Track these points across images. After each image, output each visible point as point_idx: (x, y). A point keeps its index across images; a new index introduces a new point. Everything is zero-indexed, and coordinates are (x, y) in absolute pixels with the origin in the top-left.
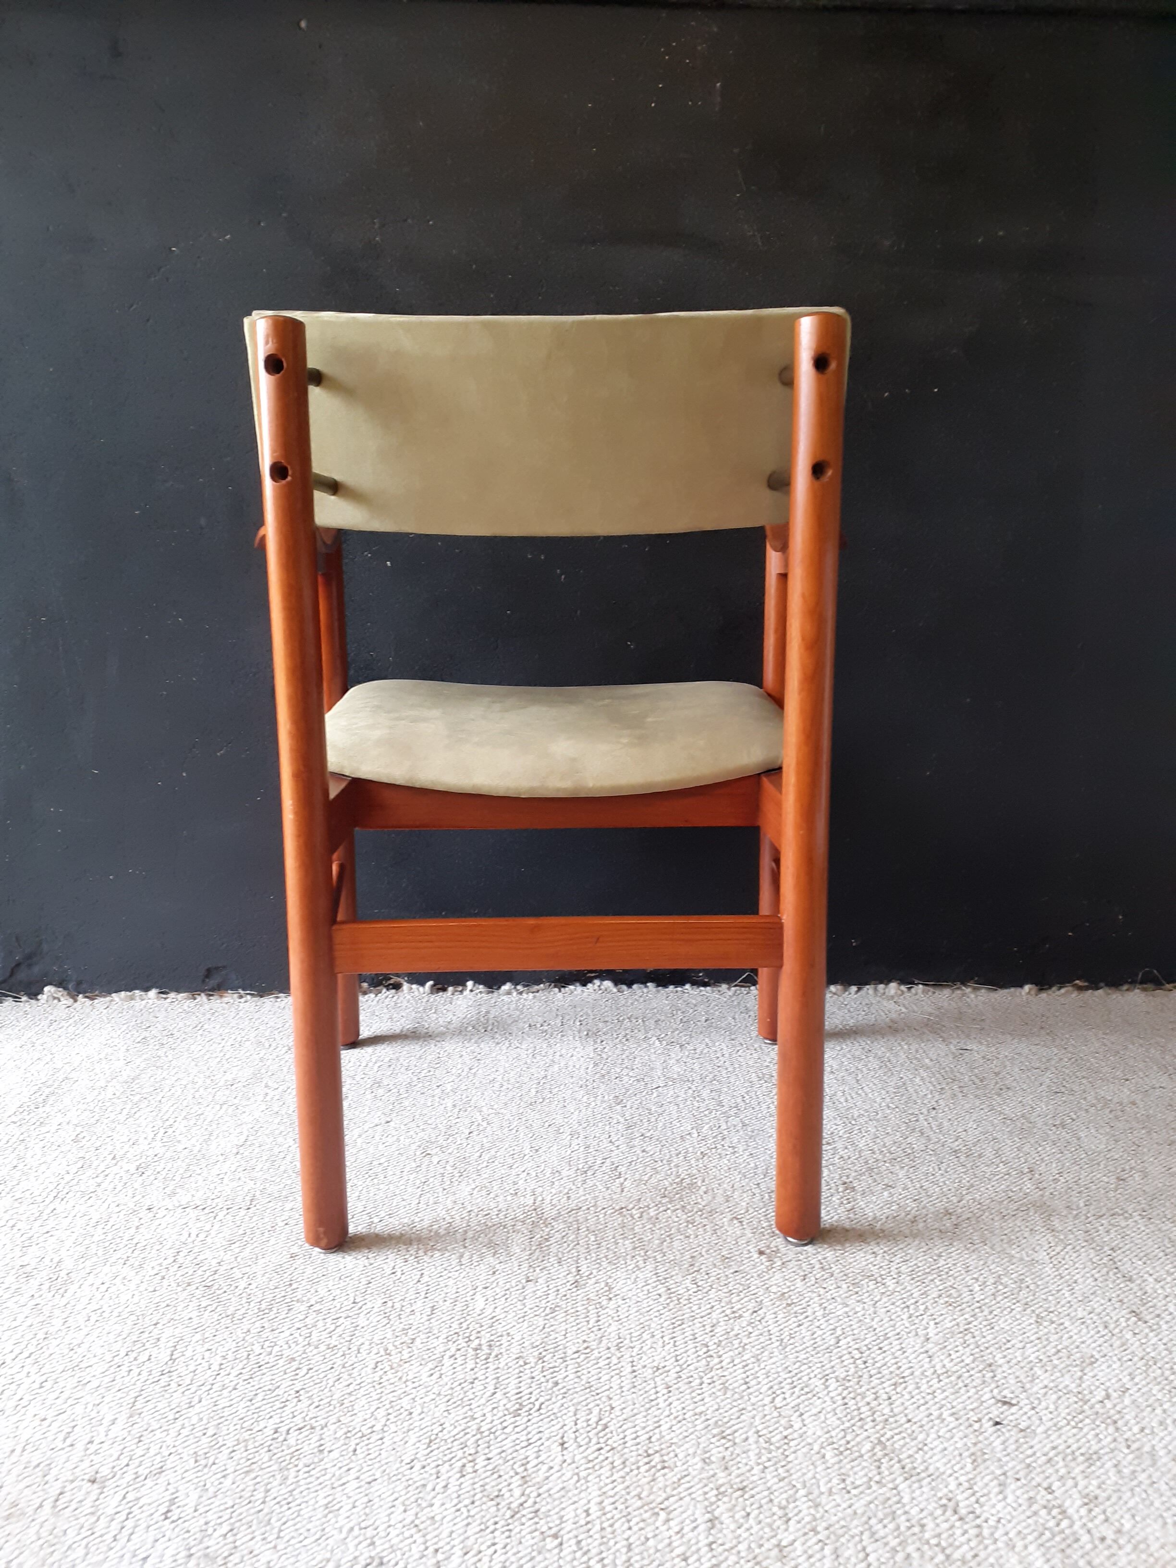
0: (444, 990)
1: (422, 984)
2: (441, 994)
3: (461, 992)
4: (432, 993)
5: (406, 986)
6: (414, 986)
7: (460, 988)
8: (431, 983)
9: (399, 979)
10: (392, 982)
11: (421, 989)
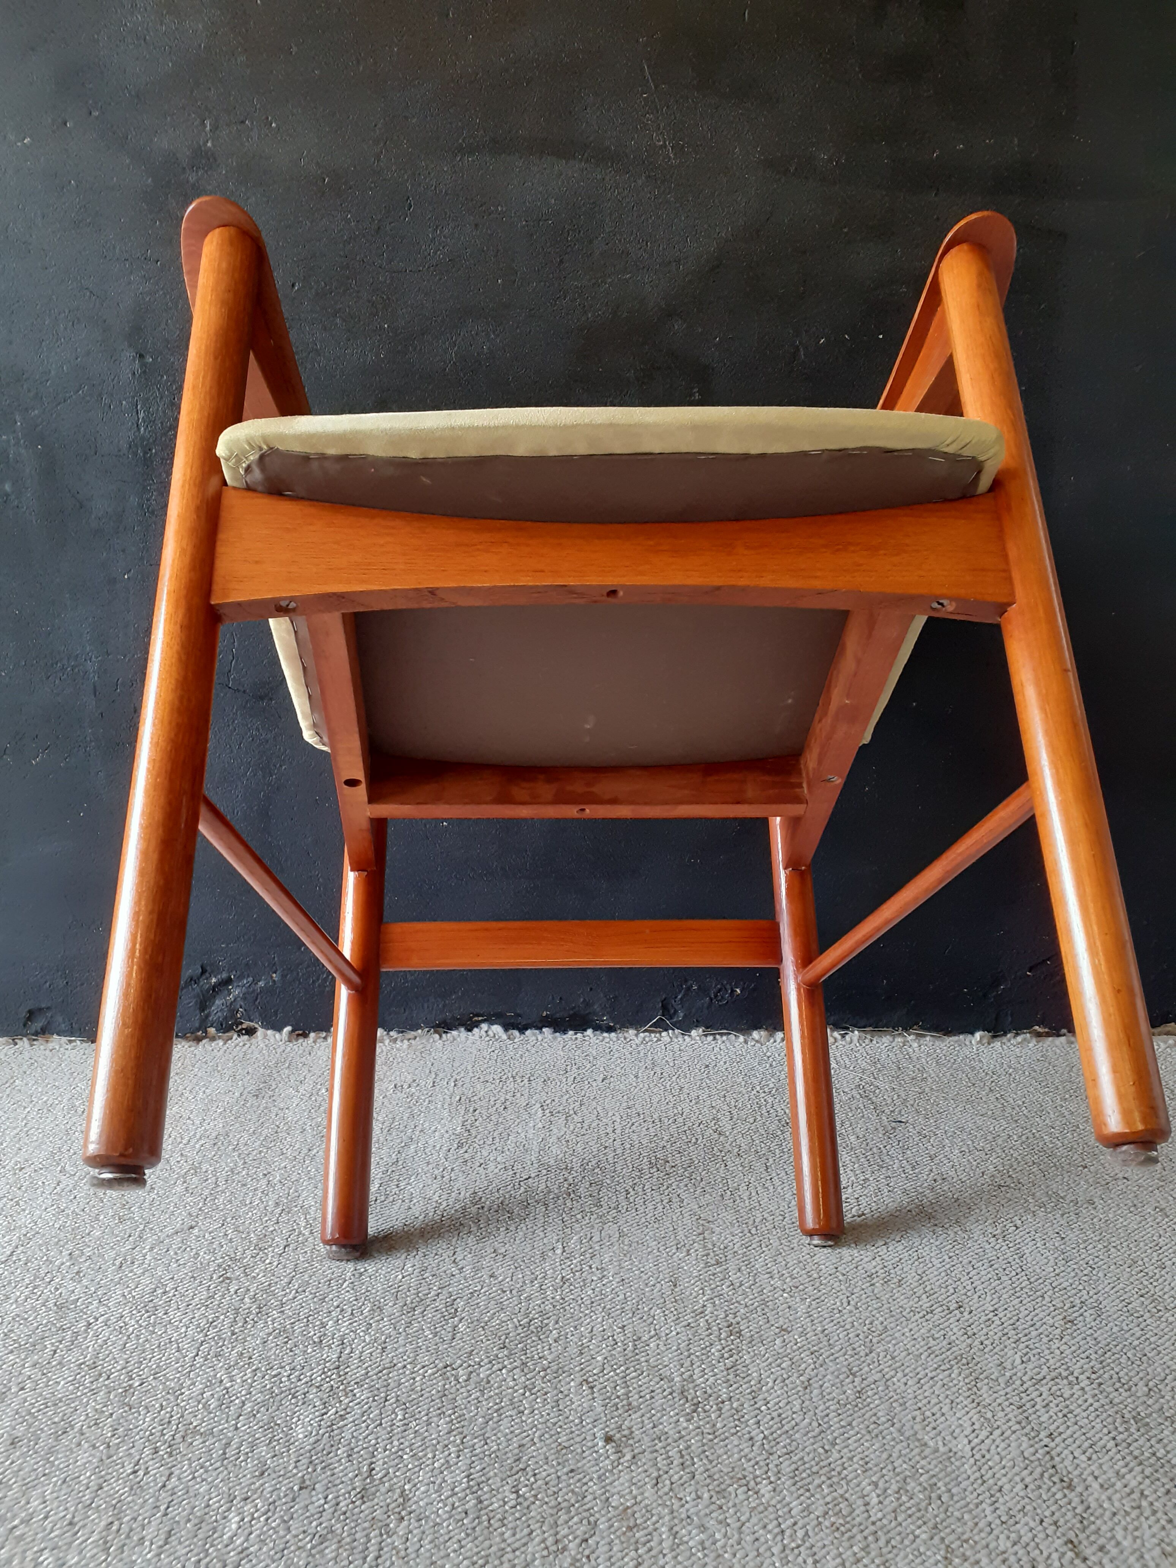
0: (305, 1036)
1: (279, 1029)
2: (301, 1041)
3: (325, 1038)
4: (290, 1041)
5: (260, 1032)
6: (270, 1032)
7: (324, 1034)
8: (288, 1029)
9: (252, 1024)
10: (244, 1026)
11: (278, 1035)
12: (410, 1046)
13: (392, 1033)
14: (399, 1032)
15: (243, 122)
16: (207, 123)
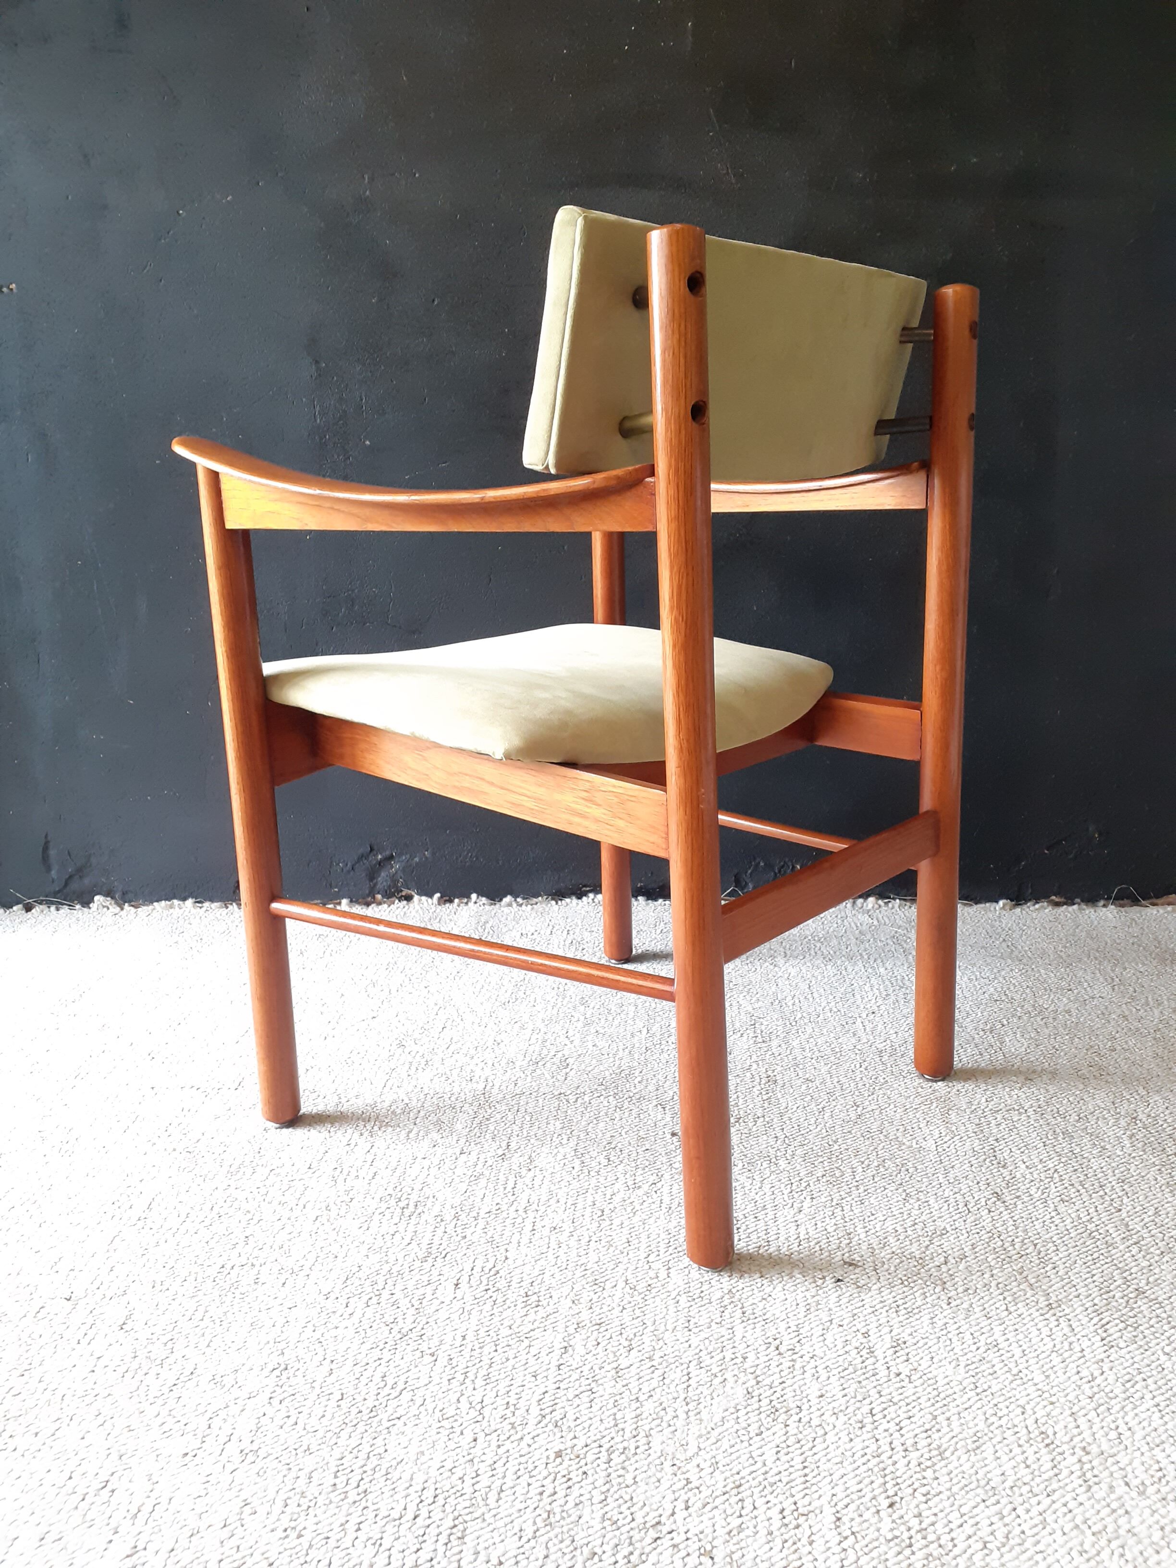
0: (451, 901)
1: (431, 896)
2: (447, 905)
3: (467, 903)
4: (439, 905)
5: (416, 898)
6: (424, 898)
7: (465, 900)
8: (438, 896)
9: (408, 893)
10: (403, 894)
11: (430, 900)
12: (532, 909)
13: (519, 900)
14: (524, 899)
15: (394, 174)
16: (366, 177)
